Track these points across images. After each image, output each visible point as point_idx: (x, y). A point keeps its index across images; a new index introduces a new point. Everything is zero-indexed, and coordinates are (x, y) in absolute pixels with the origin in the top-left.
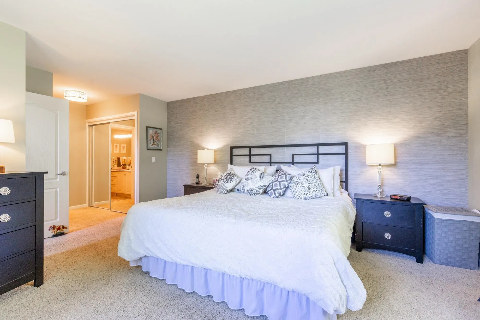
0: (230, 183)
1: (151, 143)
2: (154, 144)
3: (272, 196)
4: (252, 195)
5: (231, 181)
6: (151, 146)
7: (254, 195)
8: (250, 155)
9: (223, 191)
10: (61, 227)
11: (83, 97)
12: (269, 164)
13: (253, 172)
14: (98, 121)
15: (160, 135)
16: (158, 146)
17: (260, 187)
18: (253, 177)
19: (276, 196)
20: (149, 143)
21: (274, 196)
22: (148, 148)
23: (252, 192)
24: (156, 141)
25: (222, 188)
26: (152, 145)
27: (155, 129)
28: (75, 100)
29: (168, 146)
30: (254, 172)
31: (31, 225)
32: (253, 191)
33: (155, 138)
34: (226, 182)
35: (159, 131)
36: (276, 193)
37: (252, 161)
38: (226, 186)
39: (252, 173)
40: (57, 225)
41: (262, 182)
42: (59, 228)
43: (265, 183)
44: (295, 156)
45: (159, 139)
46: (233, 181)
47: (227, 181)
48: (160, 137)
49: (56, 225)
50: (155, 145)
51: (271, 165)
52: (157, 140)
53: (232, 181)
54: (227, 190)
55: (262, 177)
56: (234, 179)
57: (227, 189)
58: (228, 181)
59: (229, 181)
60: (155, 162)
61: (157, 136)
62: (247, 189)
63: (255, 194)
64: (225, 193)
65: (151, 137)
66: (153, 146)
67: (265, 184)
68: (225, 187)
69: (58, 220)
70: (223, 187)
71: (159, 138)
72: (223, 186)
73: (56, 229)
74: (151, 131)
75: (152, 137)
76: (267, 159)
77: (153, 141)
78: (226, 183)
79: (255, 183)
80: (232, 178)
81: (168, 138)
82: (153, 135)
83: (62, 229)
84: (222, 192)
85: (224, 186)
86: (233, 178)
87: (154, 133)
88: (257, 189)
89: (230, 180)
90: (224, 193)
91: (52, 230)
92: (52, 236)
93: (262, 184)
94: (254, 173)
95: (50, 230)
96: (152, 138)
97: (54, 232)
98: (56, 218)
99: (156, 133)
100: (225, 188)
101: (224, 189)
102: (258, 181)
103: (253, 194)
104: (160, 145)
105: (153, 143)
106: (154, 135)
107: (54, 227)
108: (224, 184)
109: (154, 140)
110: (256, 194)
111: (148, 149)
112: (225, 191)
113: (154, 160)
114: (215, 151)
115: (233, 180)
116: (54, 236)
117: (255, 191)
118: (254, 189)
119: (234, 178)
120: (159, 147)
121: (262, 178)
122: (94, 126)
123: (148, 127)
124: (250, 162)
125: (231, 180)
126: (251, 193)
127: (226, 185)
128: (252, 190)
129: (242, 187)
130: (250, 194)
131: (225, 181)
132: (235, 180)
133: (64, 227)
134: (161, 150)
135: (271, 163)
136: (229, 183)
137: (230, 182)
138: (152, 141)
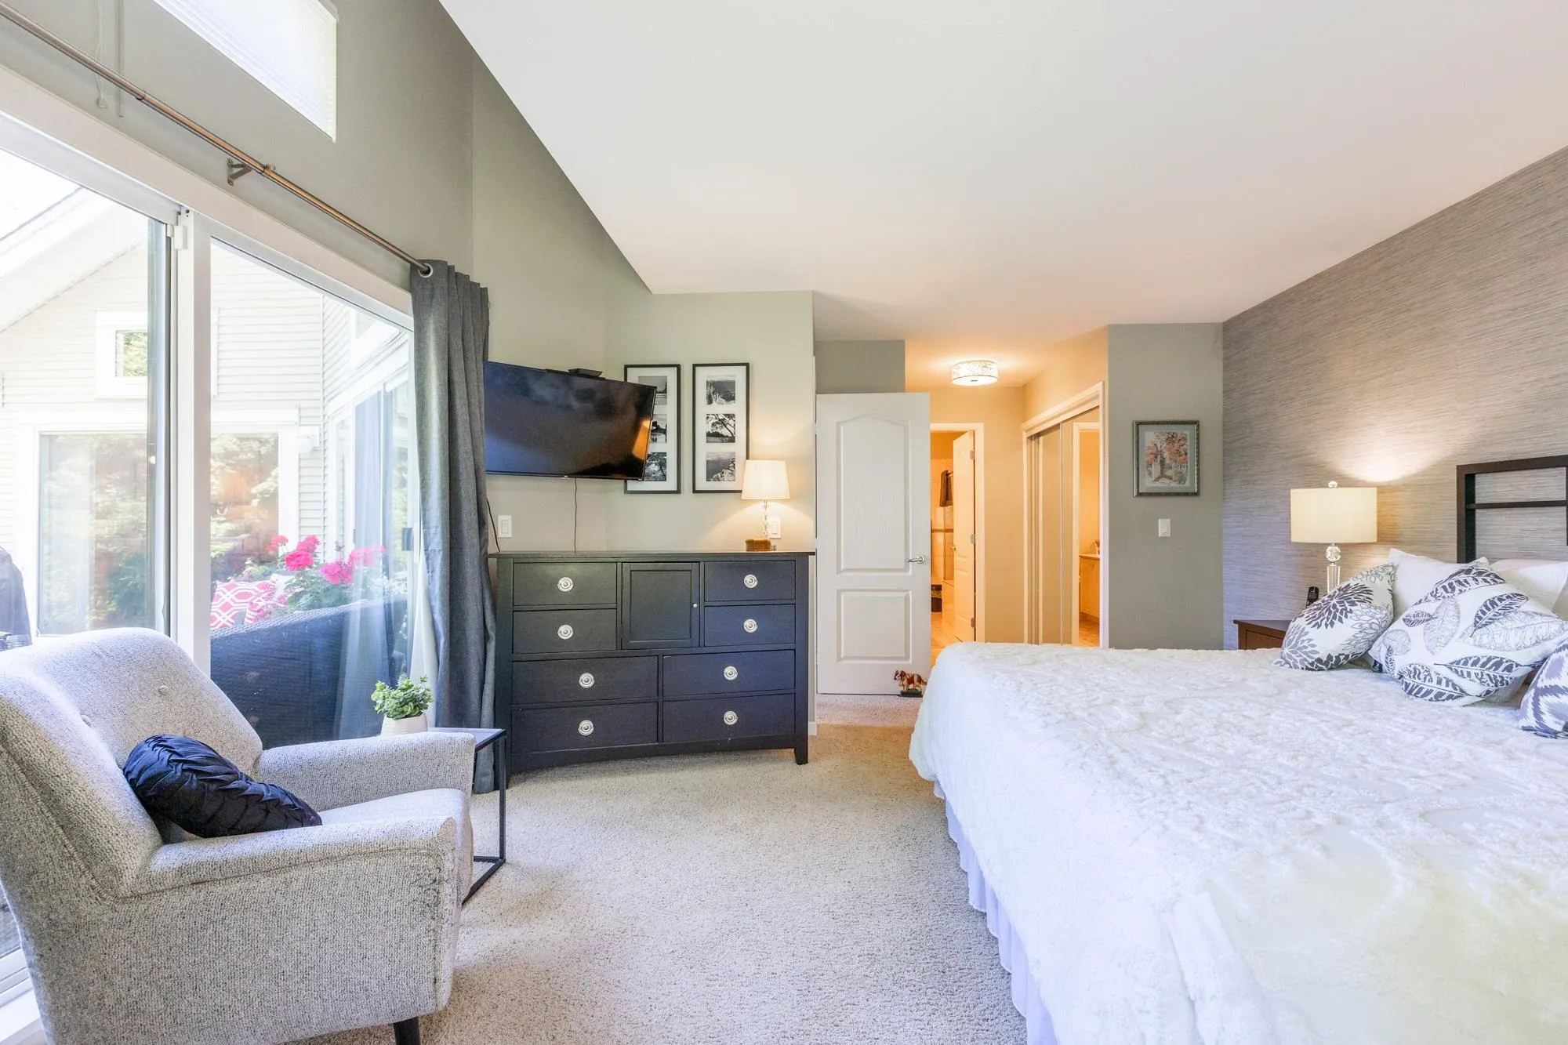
0: (1332, 627)
1: (1150, 474)
2: (1162, 475)
3: (1523, 723)
4: (1415, 695)
5: (1336, 622)
6: (1148, 484)
7: (1422, 696)
9: (1298, 659)
10: (915, 679)
11: (987, 372)
13: (1453, 589)
14: (1044, 422)
15: (1188, 443)
16: (1182, 480)
17: (1465, 663)
18: (1441, 612)
19: (1542, 725)
20: (1143, 472)
21: (1532, 721)
22: (1141, 491)
23: (1417, 680)
24: (1173, 465)
25: (1295, 645)
26: (1157, 479)
27: (1166, 426)
28: (974, 384)
29: (1226, 477)
30: (1458, 588)
31: (787, 646)
32: (1422, 676)
33: (1166, 454)
34: (1314, 623)
35: (1188, 432)
36: (1543, 707)
38: (1310, 640)
39: (1445, 594)
40: (910, 671)
41: (1485, 640)
42: (911, 681)
43: (1502, 649)
45: (1185, 459)
46: (1344, 619)
47: (1319, 621)
48: (1188, 451)
49: (907, 672)
50: (1168, 481)
52: (1176, 461)
53: (1341, 620)
54: (1316, 656)
55: (1490, 614)
56: (1351, 612)
57: (1317, 652)
58: (1325, 620)
59: (1328, 619)
60: (1169, 535)
61: (1176, 448)
62: (1400, 663)
63: (1428, 693)
64: (1307, 669)
65: (1151, 454)
66: (1158, 484)
67: (1500, 654)
68: (1305, 644)
69: (910, 661)
70: (1297, 642)
71: (1186, 454)
72: (1299, 638)
73: (905, 682)
74: (1150, 437)
75: (1157, 454)
77: (1159, 467)
78: (1314, 626)
79: (1443, 640)
80: (1346, 609)
81: (1227, 451)
82: (1159, 445)
83: (917, 683)
84: (1291, 662)
85: (1304, 638)
86: (1349, 608)
87: (1163, 438)
88: (1446, 673)
89: (1335, 616)
90: (1300, 666)
91: (898, 682)
92: (899, 693)
93: (1483, 653)
94: (1457, 591)
95: (895, 679)
96: (1156, 457)
97: (903, 685)
98: (907, 658)
99: (1171, 438)
100: (1305, 647)
101: (1300, 649)
102: (1459, 633)
103: (1418, 693)
104: (1188, 478)
105: (1159, 474)
106: (1165, 445)
107: (903, 675)
108: (1304, 629)
109: (1162, 463)
110: (1432, 695)
111: (1140, 495)
112: (1305, 660)
113: (1164, 527)
114: (1382, 490)
115: (1346, 616)
116: (904, 694)
117: (1431, 680)
118: (1428, 671)
119: (1353, 608)
120: (1187, 484)
121: (1492, 621)
122: (1041, 438)
123: (1139, 424)
125: (1338, 614)
126: (1412, 683)
127: (1313, 633)
128: (1416, 673)
129: (1384, 650)
130: (1410, 691)
131: (1314, 617)
132: (1355, 618)
133: (920, 680)
134: (1196, 494)
136: (1326, 625)
137: (1332, 624)
138: (1156, 469)
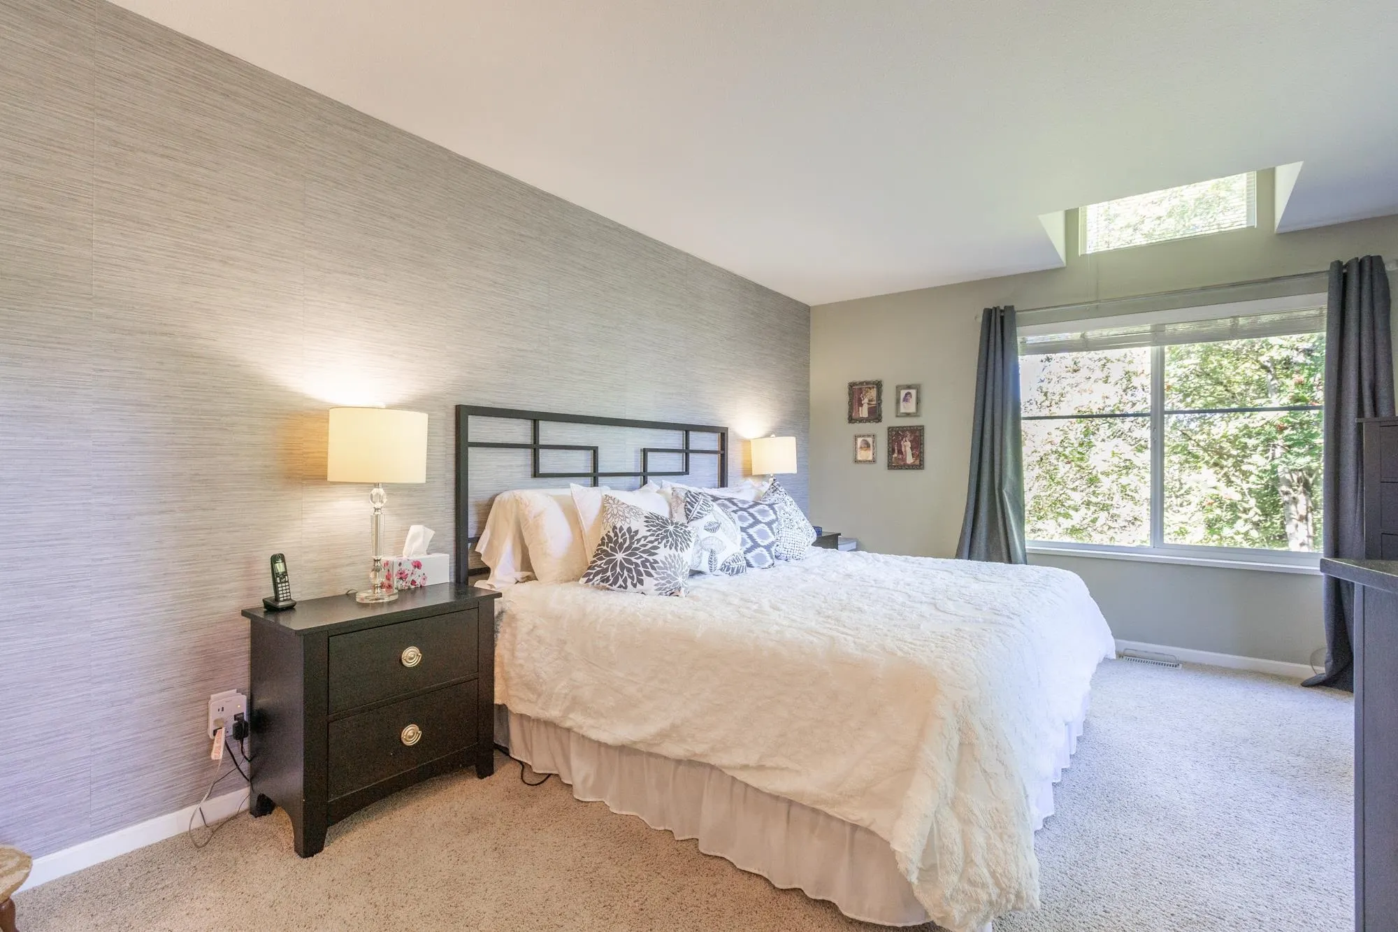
8: (535, 447)
12: (589, 480)
37: (542, 470)
44: (649, 454)
51: (595, 484)
76: (581, 462)
124: (536, 474)
135: (595, 477)
